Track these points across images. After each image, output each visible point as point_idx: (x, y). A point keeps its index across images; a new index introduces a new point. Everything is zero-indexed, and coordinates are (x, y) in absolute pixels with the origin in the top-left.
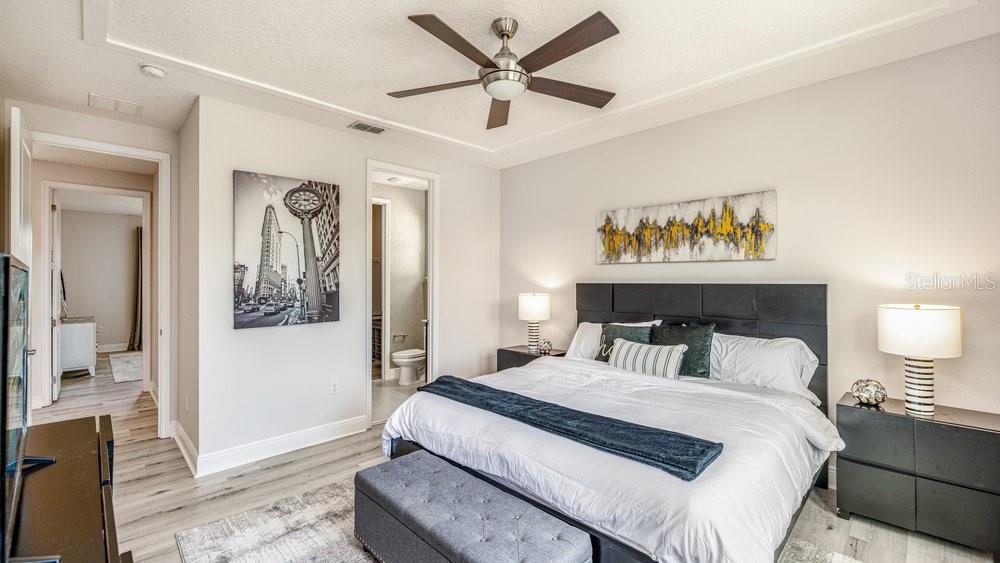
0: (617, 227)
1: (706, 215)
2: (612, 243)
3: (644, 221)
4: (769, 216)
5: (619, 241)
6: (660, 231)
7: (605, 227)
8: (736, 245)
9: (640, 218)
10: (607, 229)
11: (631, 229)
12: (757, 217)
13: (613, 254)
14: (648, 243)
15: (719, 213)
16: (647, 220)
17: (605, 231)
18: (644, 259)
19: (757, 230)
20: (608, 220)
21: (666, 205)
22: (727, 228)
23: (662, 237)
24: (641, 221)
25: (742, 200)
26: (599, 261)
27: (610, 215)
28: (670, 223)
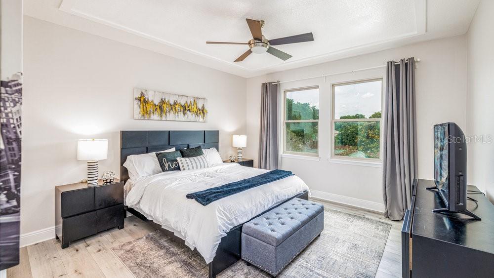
0: (148, 99)
1: (189, 103)
2: (145, 108)
3: (163, 100)
4: (206, 108)
5: (150, 108)
6: (171, 106)
7: (140, 98)
8: (198, 116)
9: (161, 97)
10: (142, 99)
11: (157, 102)
12: (203, 107)
13: (146, 113)
14: (165, 111)
15: (192, 103)
16: (165, 99)
17: (140, 100)
18: (164, 119)
19: (203, 111)
20: (142, 94)
21: (173, 94)
22: (195, 109)
23: (172, 109)
24: (162, 99)
25: (199, 100)
26: (136, 117)
27: (144, 92)
28: (175, 103)
